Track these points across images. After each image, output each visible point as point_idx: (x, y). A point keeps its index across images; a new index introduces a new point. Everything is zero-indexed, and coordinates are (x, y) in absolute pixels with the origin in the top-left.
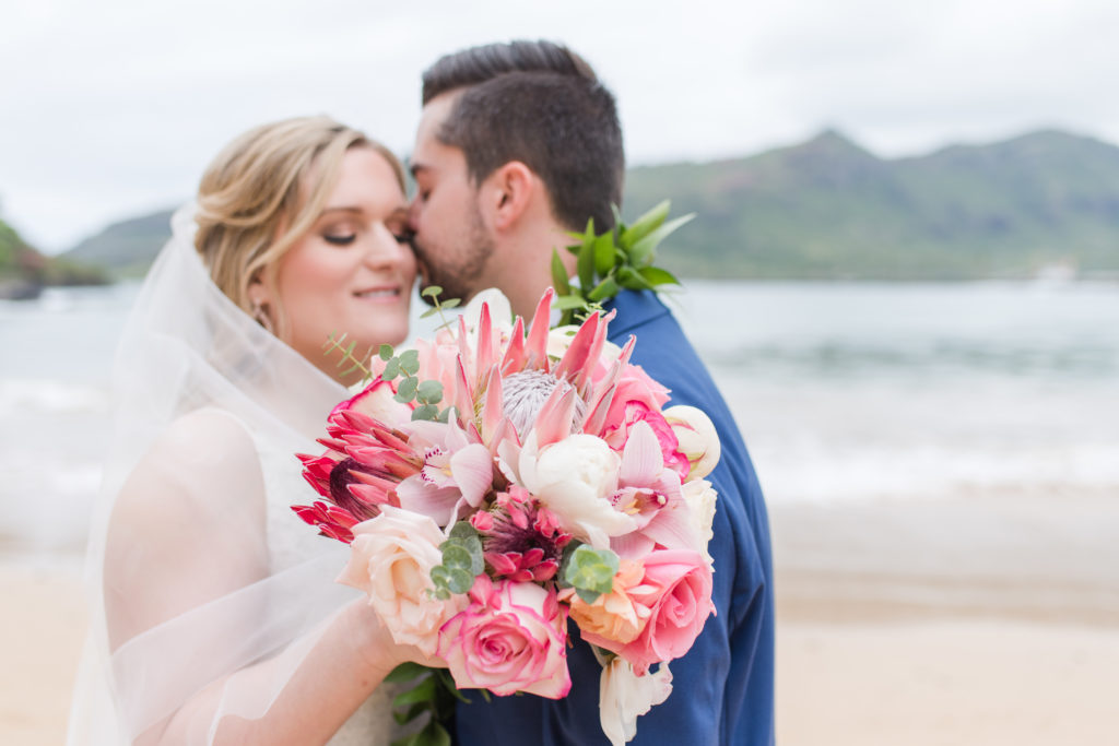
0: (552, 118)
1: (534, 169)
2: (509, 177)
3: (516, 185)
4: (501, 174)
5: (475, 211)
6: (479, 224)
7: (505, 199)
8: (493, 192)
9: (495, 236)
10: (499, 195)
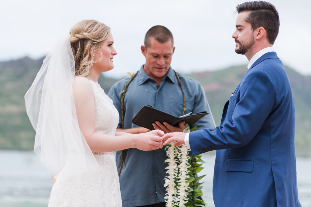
0: (269, 19)
1: (265, 28)
2: (260, 29)
3: (261, 31)
4: (259, 29)
5: (253, 35)
6: (253, 38)
7: (259, 34)
8: (256, 32)
9: (255, 41)
10: (258, 33)
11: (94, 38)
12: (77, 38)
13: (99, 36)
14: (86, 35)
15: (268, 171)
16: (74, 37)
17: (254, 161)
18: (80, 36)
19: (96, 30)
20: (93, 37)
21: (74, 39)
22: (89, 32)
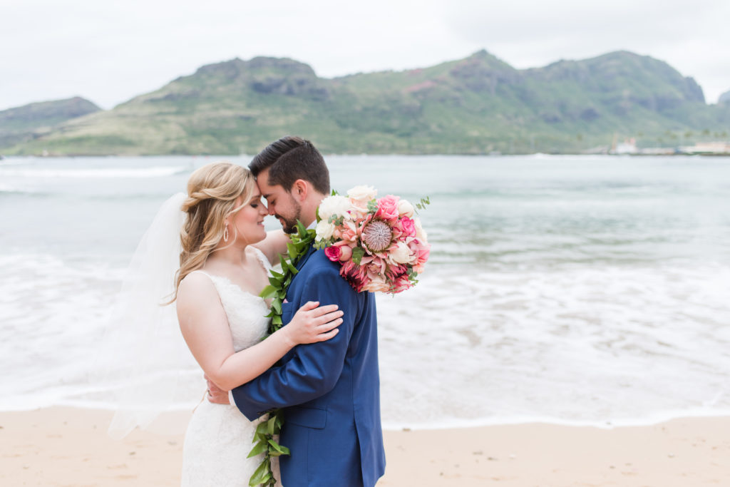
7: (300, 191)
11: (224, 196)
12: (196, 200)
13: (231, 190)
14: (210, 192)
15: (350, 424)
16: (192, 197)
17: (326, 410)
18: (199, 195)
19: (226, 182)
20: (222, 194)
21: (193, 201)
22: (214, 187)
